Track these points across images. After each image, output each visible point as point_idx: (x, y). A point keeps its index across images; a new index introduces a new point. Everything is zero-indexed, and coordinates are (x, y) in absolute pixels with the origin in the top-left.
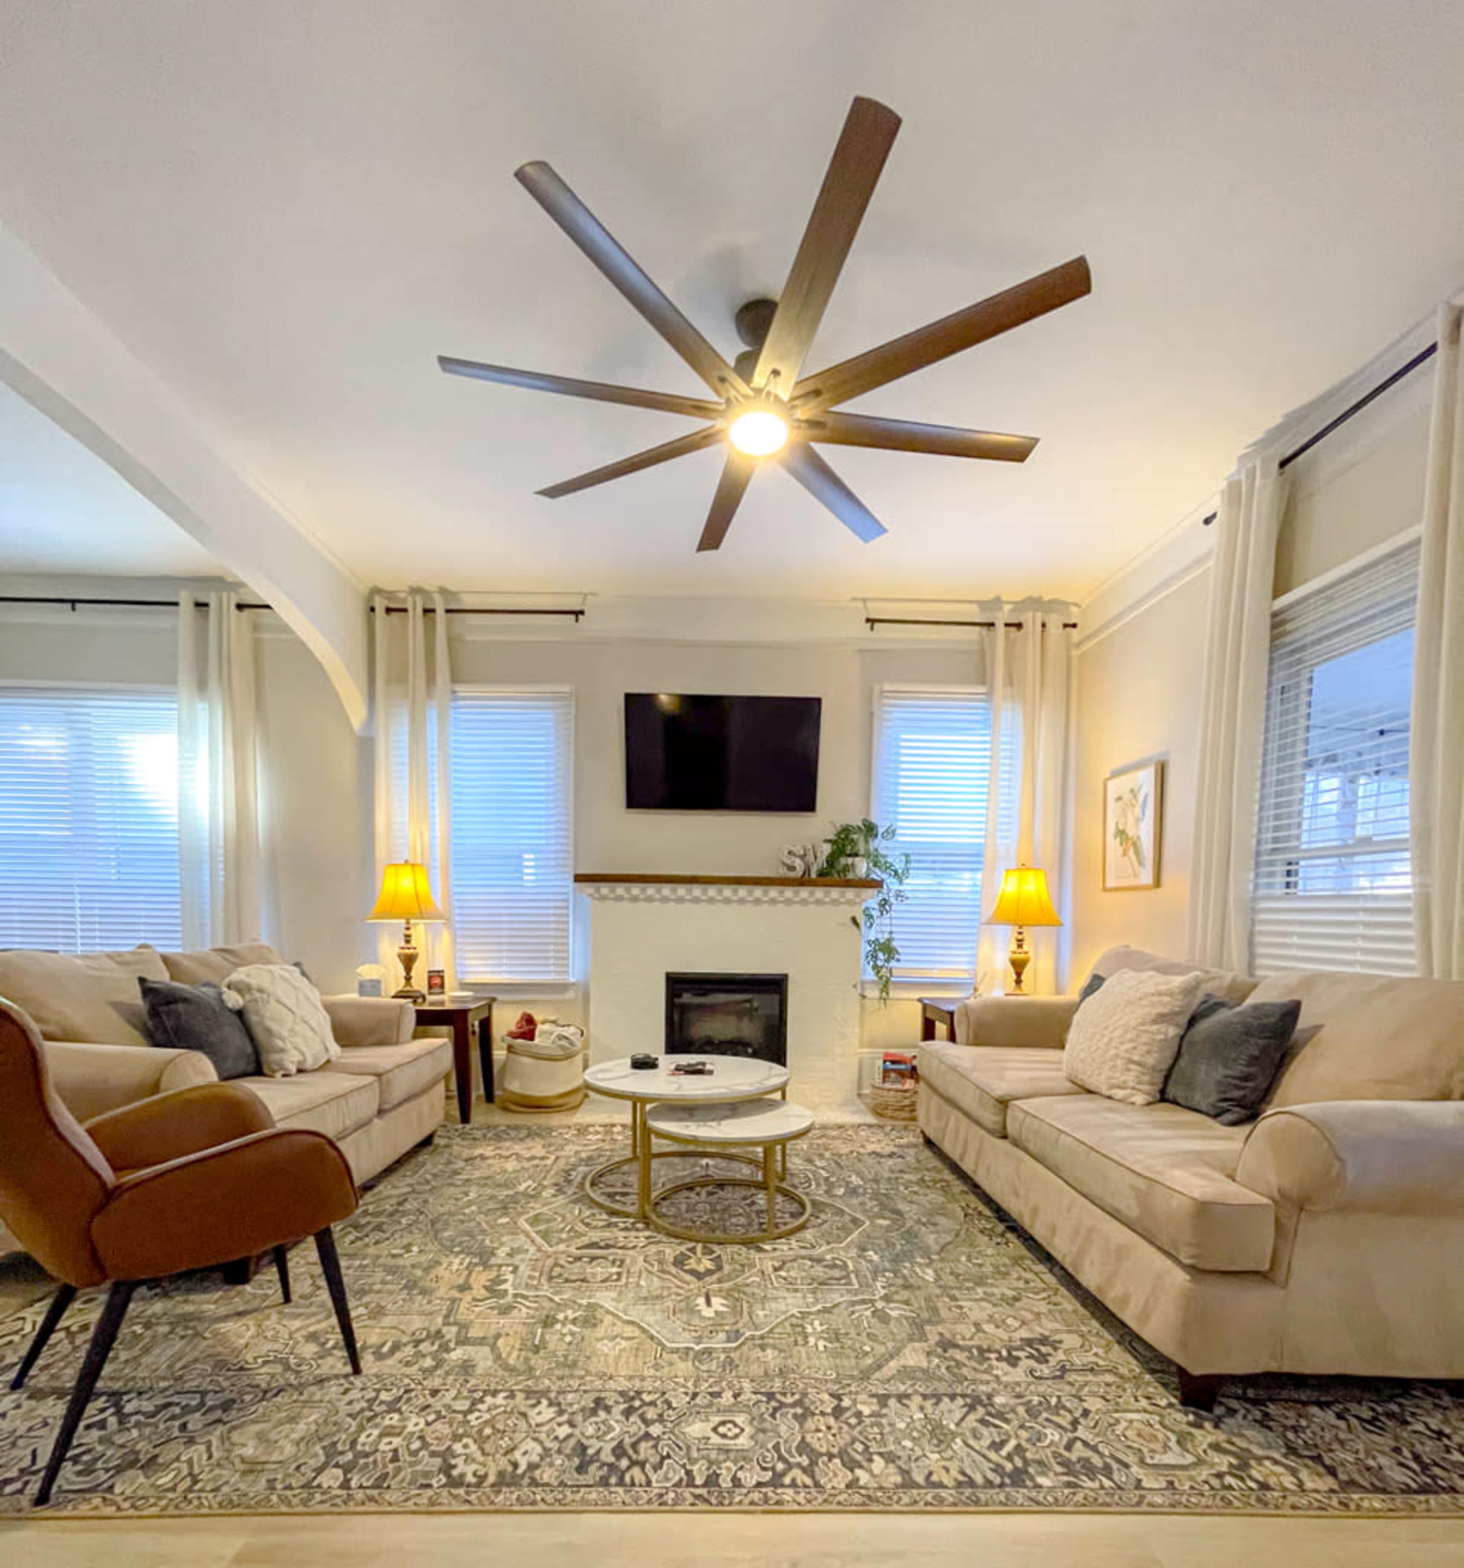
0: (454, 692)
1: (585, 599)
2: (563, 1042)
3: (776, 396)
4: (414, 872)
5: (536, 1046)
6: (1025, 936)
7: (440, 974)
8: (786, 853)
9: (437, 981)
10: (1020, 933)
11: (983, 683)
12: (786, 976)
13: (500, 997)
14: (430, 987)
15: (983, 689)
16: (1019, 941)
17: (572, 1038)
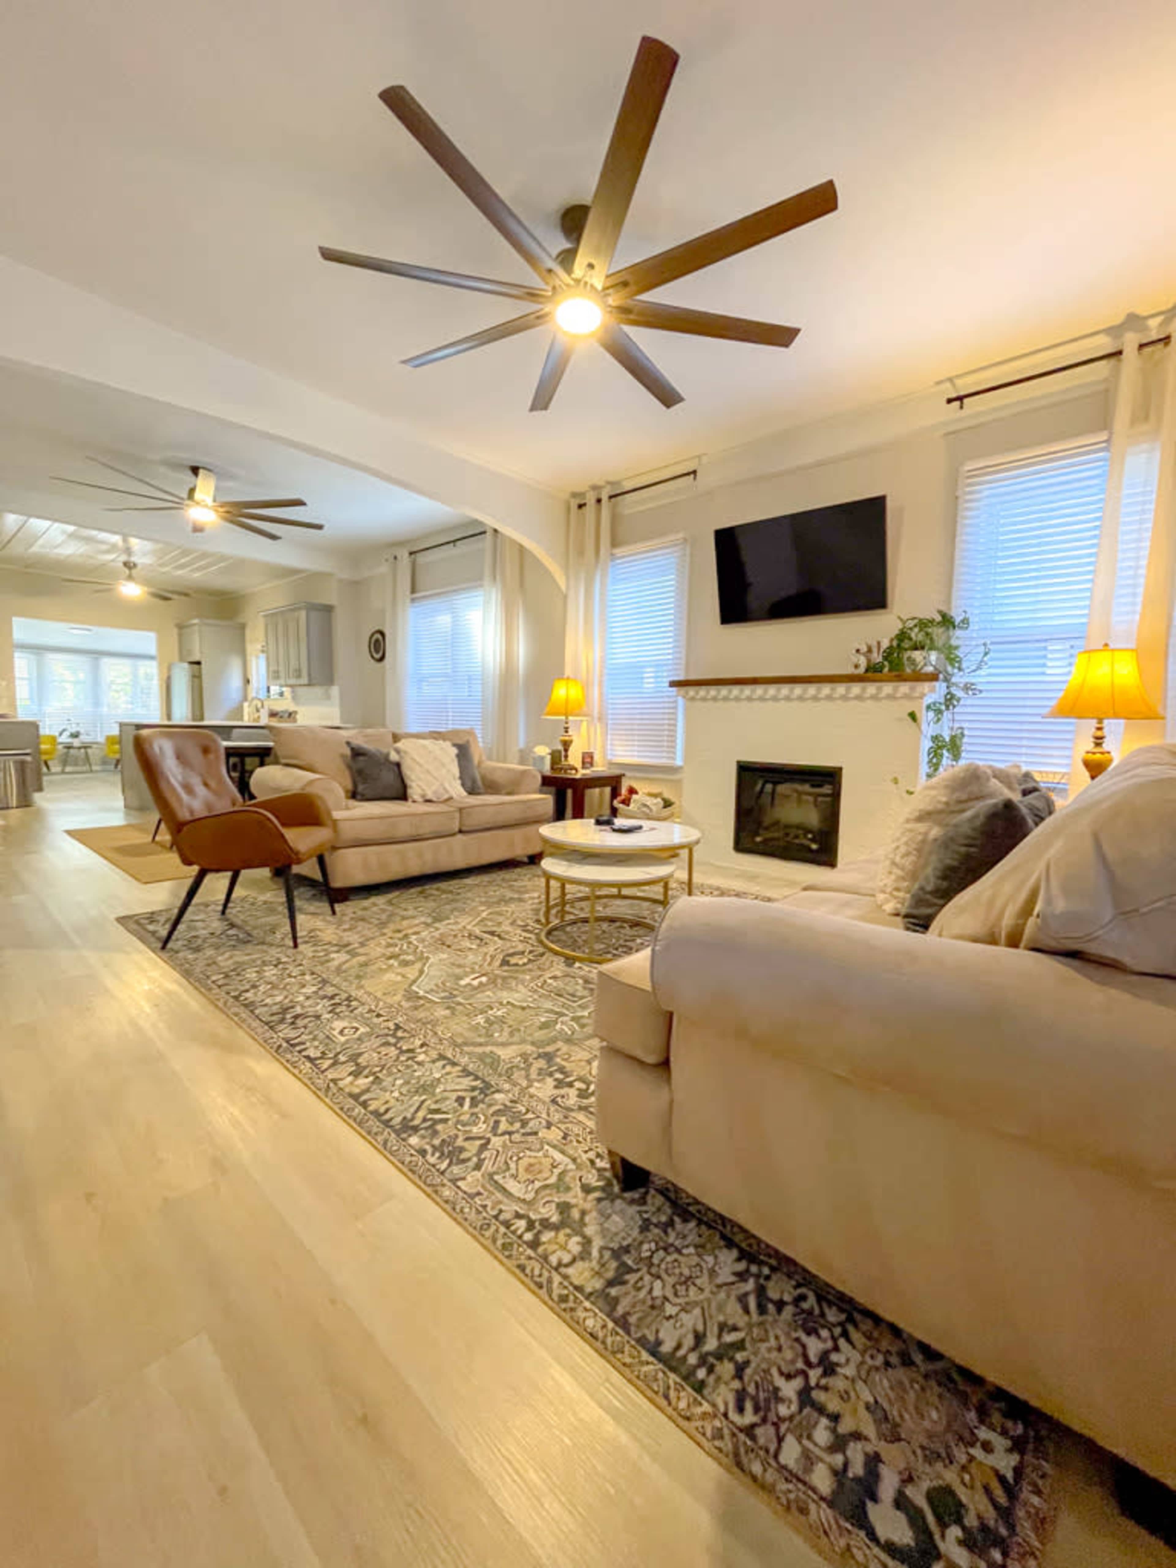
0: (612, 555)
1: (700, 461)
2: (645, 809)
3: (592, 286)
4: (567, 684)
5: (629, 811)
6: (1106, 732)
7: (591, 755)
8: (854, 652)
9: (588, 760)
10: (1099, 729)
11: (1105, 428)
12: (840, 769)
13: (628, 774)
14: (583, 763)
15: (1104, 436)
16: (1097, 738)
17: (651, 806)
